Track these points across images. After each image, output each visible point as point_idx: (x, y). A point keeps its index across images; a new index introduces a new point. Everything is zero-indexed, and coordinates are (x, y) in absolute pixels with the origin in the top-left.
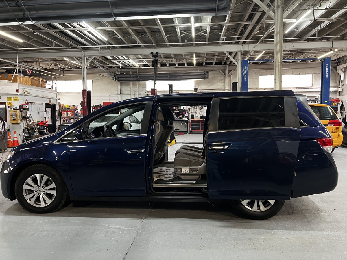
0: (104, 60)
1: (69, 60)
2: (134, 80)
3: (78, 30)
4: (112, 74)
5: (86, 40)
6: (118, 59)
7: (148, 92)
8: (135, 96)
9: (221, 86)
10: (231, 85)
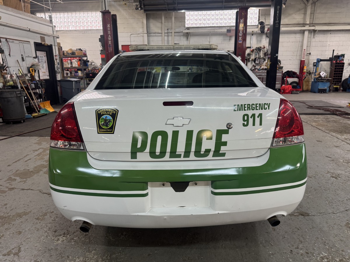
2: (169, 10)
4: (136, 0)
7: (188, 28)
8: (168, 36)
9: (298, 19)
10: (313, 18)
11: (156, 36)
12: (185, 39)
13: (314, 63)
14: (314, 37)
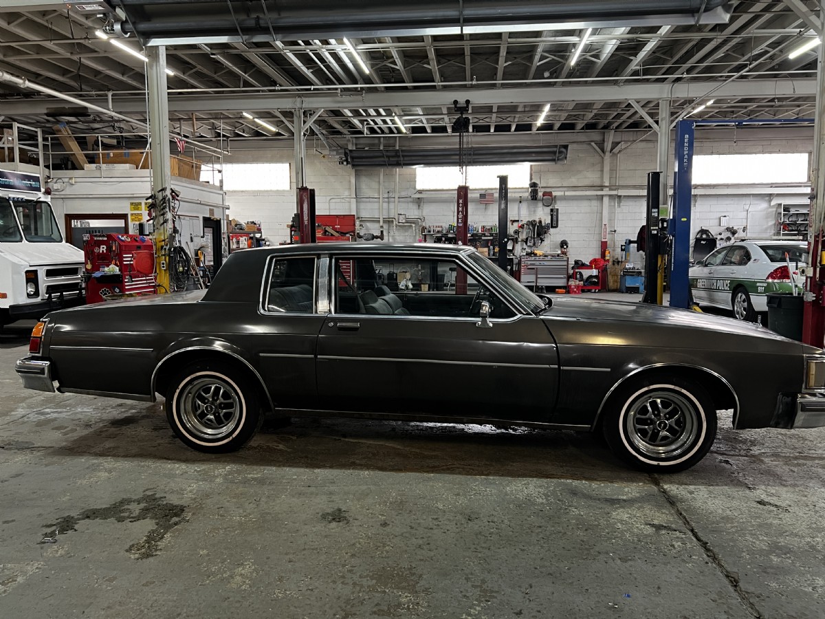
0: (330, 118)
1: (251, 117)
2: (390, 165)
3: (311, 51)
4: (340, 151)
5: (318, 73)
6: (364, 114)
7: (420, 192)
8: (389, 202)
9: (592, 179)
10: (616, 177)
11: (370, 202)
12: (415, 207)
13: (622, 246)
14: (619, 206)
